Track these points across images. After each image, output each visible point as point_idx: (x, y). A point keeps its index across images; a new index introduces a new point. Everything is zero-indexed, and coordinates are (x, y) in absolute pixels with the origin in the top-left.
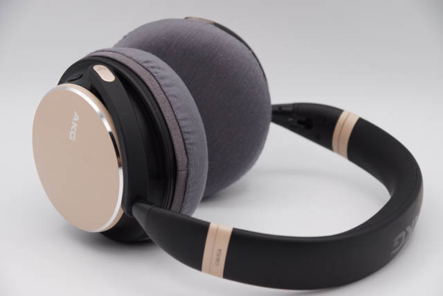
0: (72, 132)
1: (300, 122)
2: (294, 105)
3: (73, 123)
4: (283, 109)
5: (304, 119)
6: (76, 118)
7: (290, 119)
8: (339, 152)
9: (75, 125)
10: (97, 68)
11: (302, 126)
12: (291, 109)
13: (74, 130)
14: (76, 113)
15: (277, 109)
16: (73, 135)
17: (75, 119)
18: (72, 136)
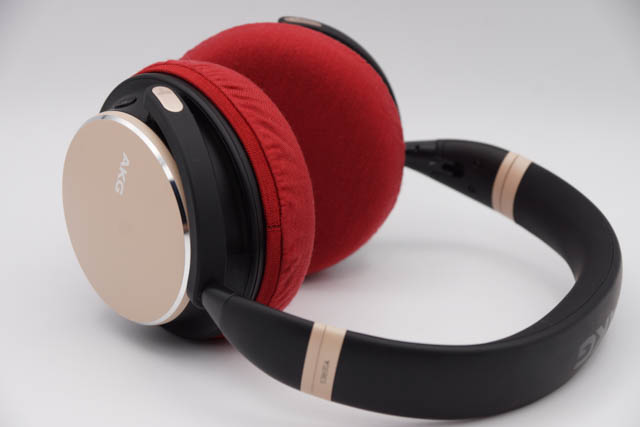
0: (119, 182)
1: (446, 167)
2: (438, 143)
3: (121, 169)
4: (422, 147)
5: (451, 163)
6: (126, 162)
7: (432, 163)
8: (501, 210)
9: (123, 172)
10: (157, 91)
11: (450, 174)
12: (433, 147)
13: (121, 179)
14: (124, 154)
15: (413, 148)
16: (120, 185)
17: (123, 164)
18: (119, 188)
